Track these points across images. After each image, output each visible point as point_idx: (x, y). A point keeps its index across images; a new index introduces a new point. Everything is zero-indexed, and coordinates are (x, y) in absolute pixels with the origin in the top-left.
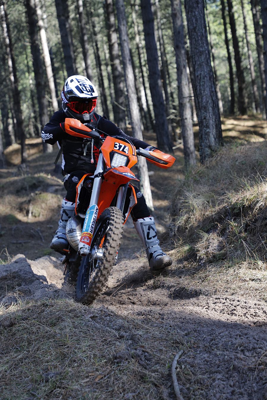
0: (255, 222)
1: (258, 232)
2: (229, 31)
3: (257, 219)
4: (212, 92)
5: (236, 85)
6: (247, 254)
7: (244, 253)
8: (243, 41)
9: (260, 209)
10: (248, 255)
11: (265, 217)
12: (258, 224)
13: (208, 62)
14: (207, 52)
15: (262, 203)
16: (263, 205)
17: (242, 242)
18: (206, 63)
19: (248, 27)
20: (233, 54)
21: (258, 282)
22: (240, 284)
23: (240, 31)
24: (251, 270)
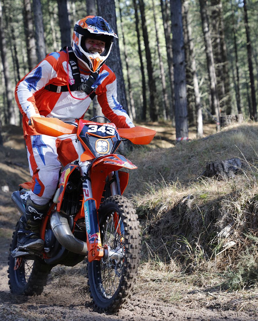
0: (158, 225)
1: (160, 234)
2: (142, 42)
3: (160, 222)
4: (123, 100)
5: (148, 93)
6: (149, 255)
7: (147, 254)
8: (155, 52)
9: (164, 212)
10: (151, 256)
11: (168, 220)
12: (161, 227)
13: (119, 72)
14: (118, 62)
15: (165, 207)
16: (166, 209)
17: (145, 244)
18: (118, 72)
19: (160, 40)
20: (145, 64)
21: (158, 282)
22: (141, 284)
23: (152, 43)
24: (153, 271)
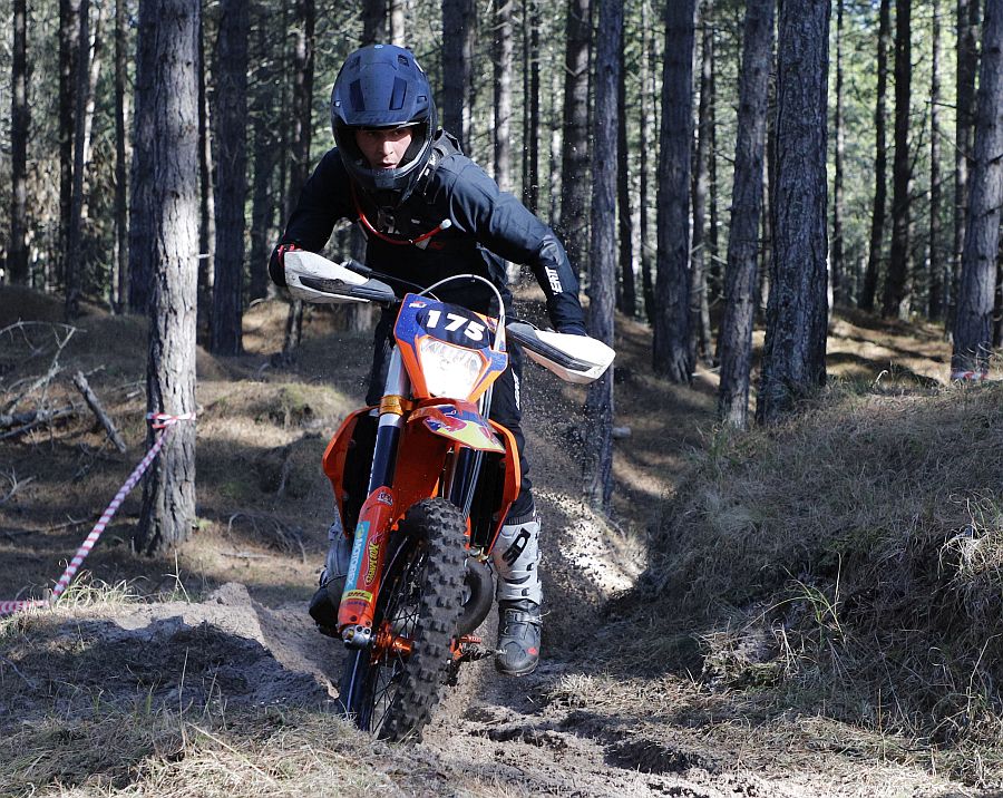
1: (874, 626)
3: (878, 593)
4: (818, 238)
11: (900, 589)
12: (879, 606)
13: (817, 158)
14: (819, 130)
18: (813, 158)
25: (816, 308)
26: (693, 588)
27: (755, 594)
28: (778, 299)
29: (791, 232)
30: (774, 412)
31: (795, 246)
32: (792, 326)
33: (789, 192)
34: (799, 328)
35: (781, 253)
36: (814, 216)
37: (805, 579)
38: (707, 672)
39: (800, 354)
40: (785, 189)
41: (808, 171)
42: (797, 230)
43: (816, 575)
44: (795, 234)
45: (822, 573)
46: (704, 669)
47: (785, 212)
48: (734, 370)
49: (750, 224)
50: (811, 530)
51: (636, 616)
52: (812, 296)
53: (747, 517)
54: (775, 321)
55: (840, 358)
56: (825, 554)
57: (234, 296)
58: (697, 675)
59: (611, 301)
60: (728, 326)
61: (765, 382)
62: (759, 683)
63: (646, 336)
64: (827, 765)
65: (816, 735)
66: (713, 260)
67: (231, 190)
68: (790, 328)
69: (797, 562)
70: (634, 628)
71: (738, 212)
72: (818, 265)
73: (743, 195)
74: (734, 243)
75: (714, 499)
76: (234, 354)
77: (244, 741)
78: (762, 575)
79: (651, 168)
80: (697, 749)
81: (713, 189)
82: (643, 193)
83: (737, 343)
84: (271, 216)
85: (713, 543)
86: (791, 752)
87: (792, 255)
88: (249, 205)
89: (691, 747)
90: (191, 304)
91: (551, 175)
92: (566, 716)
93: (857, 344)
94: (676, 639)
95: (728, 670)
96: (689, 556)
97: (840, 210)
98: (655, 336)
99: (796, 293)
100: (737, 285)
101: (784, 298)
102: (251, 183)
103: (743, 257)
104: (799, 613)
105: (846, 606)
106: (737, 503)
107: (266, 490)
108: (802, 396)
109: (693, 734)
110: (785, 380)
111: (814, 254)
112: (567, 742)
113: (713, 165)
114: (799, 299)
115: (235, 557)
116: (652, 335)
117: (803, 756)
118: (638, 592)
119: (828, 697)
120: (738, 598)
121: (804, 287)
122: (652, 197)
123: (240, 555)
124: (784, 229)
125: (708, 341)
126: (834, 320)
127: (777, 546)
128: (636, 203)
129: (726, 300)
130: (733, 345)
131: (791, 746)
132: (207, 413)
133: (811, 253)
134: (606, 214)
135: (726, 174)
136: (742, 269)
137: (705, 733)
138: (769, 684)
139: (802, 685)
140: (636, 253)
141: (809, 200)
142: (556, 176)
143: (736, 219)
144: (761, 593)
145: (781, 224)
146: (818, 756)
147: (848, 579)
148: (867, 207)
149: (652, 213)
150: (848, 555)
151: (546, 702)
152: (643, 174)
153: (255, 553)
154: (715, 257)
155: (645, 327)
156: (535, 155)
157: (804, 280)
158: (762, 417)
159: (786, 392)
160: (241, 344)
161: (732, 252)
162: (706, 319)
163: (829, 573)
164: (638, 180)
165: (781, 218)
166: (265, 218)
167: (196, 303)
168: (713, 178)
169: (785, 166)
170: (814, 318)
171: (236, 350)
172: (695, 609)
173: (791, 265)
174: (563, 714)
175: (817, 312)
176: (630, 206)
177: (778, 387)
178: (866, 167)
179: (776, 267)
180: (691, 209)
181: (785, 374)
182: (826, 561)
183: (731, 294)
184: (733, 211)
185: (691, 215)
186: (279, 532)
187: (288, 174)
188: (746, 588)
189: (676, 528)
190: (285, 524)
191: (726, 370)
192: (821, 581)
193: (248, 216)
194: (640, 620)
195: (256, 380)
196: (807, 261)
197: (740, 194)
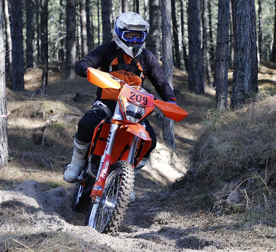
25: (253, 62)
26: (209, 175)
27: (233, 177)
28: (237, 59)
29: (242, 32)
30: (238, 104)
31: (244, 37)
32: (244, 69)
33: (240, 16)
34: (246, 70)
35: (238, 40)
36: (251, 25)
37: (253, 170)
38: (215, 208)
39: (247, 80)
40: (239, 15)
41: (248, 7)
42: (244, 31)
43: (257, 168)
44: (244, 32)
45: (260, 167)
46: (214, 207)
47: (239, 24)
48: (221, 88)
49: (225, 30)
50: (254, 150)
51: (186, 187)
52: (251, 57)
53: (229, 146)
54: (237, 67)
55: (263, 81)
56: (260, 159)
57: (20, 67)
58: (211, 210)
59: (171, 63)
60: (218, 71)
61: (234, 92)
62: (236, 212)
63: (185, 76)
64: (265, 243)
65: (260, 232)
66: (211, 44)
67: (17, 24)
68: (243, 70)
69: (250, 163)
70: (185, 192)
71: (220, 25)
72: (253, 44)
73: (222, 18)
74: (219, 37)
75: (215, 140)
76: (21, 90)
77: (32, 243)
78: (236, 169)
79: (185, 9)
80: (212, 239)
81: (210, 16)
82: (182, 19)
83: (222, 77)
84: (33, 35)
85: (216, 157)
86: (250, 239)
87: (243, 41)
88: (24, 30)
89: (210, 239)
90: (3, 71)
91: (145, 13)
92: (160, 228)
93: (270, 76)
94: (203, 196)
95: (224, 207)
96: (206, 163)
97: (261, 22)
98: (189, 76)
99: (245, 56)
100: (221, 54)
101: (240, 58)
102: (24, 21)
103: (223, 43)
104: (251, 184)
105: (270, 180)
106: (225, 141)
107: (37, 144)
108: (249, 97)
109: (211, 233)
110: (242, 91)
111: (251, 40)
112: (161, 238)
113: (209, 6)
114: (246, 58)
115: (25, 171)
116: (188, 75)
117: (255, 240)
118: (187, 178)
119: (264, 216)
120: (227, 178)
121: (248, 53)
122: (186, 20)
123: (27, 170)
124: (239, 30)
125: (210, 77)
126: (261, 66)
127: (241, 157)
128: (179, 23)
129: (217, 60)
130: (220, 78)
131: (250, 237)
132: (12, 114)
133: (250, 40)
134: (168, 28)
135: (215, 10)
136: (223, 48)
137: (216, 233)
138: (240, 212)
139: (253, 212)
140: (180, 43)
141: (248, 19)
142: (147, 13)
143: (220, 27)
144: (236, 176)
145: (238, 29)
146: (261, 240)
147: (270, 169)
148: (272, 21)
149: (186, 26)
150: (269, 160)
151: (152, 223)
152: (182, 11)
153: (33, 169)
154: (212, 43)
155: (184, 73)
156: (138, 6)
157: (248, 51)
158: (233, 106)
159: (242, 96)
160: (24, 87)
161: (218, 41)
162: (209, 69)
163: (262, 167)
164: (180, 14)
165: (238, 26)
166: (31, 36)
167: (5, 71)
168: (210, 11)
169: (238, 5)
170: (252, 66)
171: (22, 89)
172: (210, 184)
173: (242, 45)
174: (159, 228)
175: (254, 64)
176: (177, 24)
177: (239, 94)
178: (271, 4)
179: (236, 46)
180: (201, 24)
181: (241, 88)
182: (261, 162)
183: (219, 57)
184: (218, 25)
185: (202, 27)
186: (43, 160)
187: (39, 17)
188: (230, 174)
189: (201, 152)
190: (45, 157)
191: (218, 88)
192: (259, 170)
193: (24, 34)
194: (187, 189)
195: (30, 100)
196: (249, 43)
197: (221, 17)
